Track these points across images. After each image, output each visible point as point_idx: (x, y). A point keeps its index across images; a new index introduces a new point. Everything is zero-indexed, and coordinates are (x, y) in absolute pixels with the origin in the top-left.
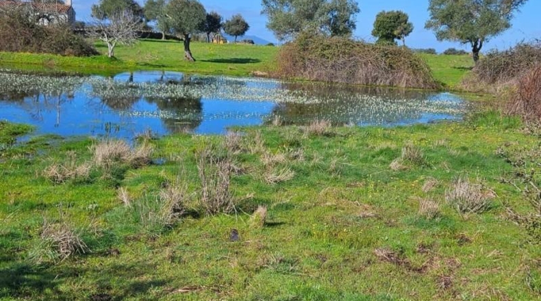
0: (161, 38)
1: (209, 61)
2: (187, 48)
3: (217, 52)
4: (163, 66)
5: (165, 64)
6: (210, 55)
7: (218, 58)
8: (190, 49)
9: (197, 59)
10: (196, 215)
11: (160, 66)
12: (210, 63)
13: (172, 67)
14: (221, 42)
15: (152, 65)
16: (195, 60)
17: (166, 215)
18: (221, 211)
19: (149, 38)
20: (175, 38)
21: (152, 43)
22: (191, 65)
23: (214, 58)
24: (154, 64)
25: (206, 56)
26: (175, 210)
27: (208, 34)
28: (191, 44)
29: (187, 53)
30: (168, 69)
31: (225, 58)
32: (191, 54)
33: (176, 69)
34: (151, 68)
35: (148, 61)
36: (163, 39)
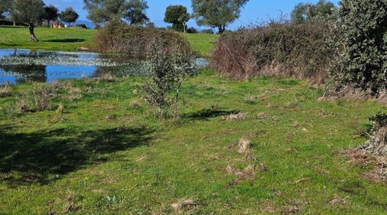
0: (12, 24)
1: (48, 41)
2: (32, 32)
3: (54, 35)
4: (15, 45)
5: (17, 43)
6: (50, 37)
7: (55, 38)
8: (34, 32)
9: (40, 40)
10: (33, 111)
11: (12, 45)
12: (49, 42)
13: (21, 46)
14: (59, 27)
15: (6, 45)
16: (38, 41)
18: (44, 109)
19: (5, 25)
20: (24, 25)
21: (6, 28)
22: (35, 44)
23: (53, 39)
24: (8, 44)
25: (47, 37)
26: (23, 109)
27: (48, 21)
28: (35, 29)
29: (32, 36)
30: (19, 47)
31: (60, 39)
32: (35, 36)
33: (25, 47)
34: (7, 47)
35: (4, 42)
36: (14, 25)
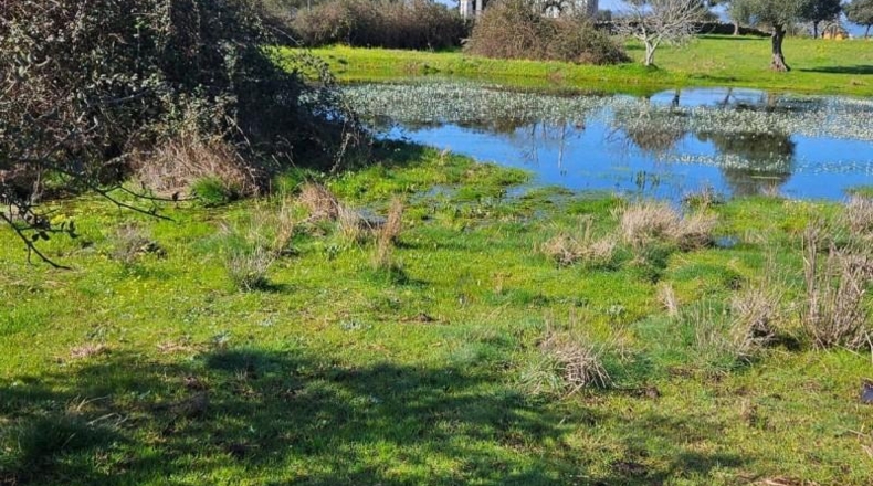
0: (732, 33)
1: (814, 70)
2: (777, 48)
3: (830, 55)
4: (733, 80)
5: (737, 76)
6: (818, 60)
7: (832, 64)
8: (783, 49)
9: (793, 67)
10: (792, 344)
11: (727, 80)
12: (817, 74)
13: (748, 81)
14: (839, 37)
15: (714, 78)
16: (789, 69)
17: (740, 339)
18: (842, 343)
19: (714, 32)
20: (756, 32)
21: (717, 41)
22: (781, 77)
23: (825, 65)
24: (718, 76)
25: (810, 61)
26: (758, 333)
27: (816, 23)
28: (785, 42)
29: (777, 57)
30: (740, 84)
31: (844, 65)
32: (783, 59)
33: (756, 85)
34: (713, 83)
35: (708, 72)
36: (735, 35)
